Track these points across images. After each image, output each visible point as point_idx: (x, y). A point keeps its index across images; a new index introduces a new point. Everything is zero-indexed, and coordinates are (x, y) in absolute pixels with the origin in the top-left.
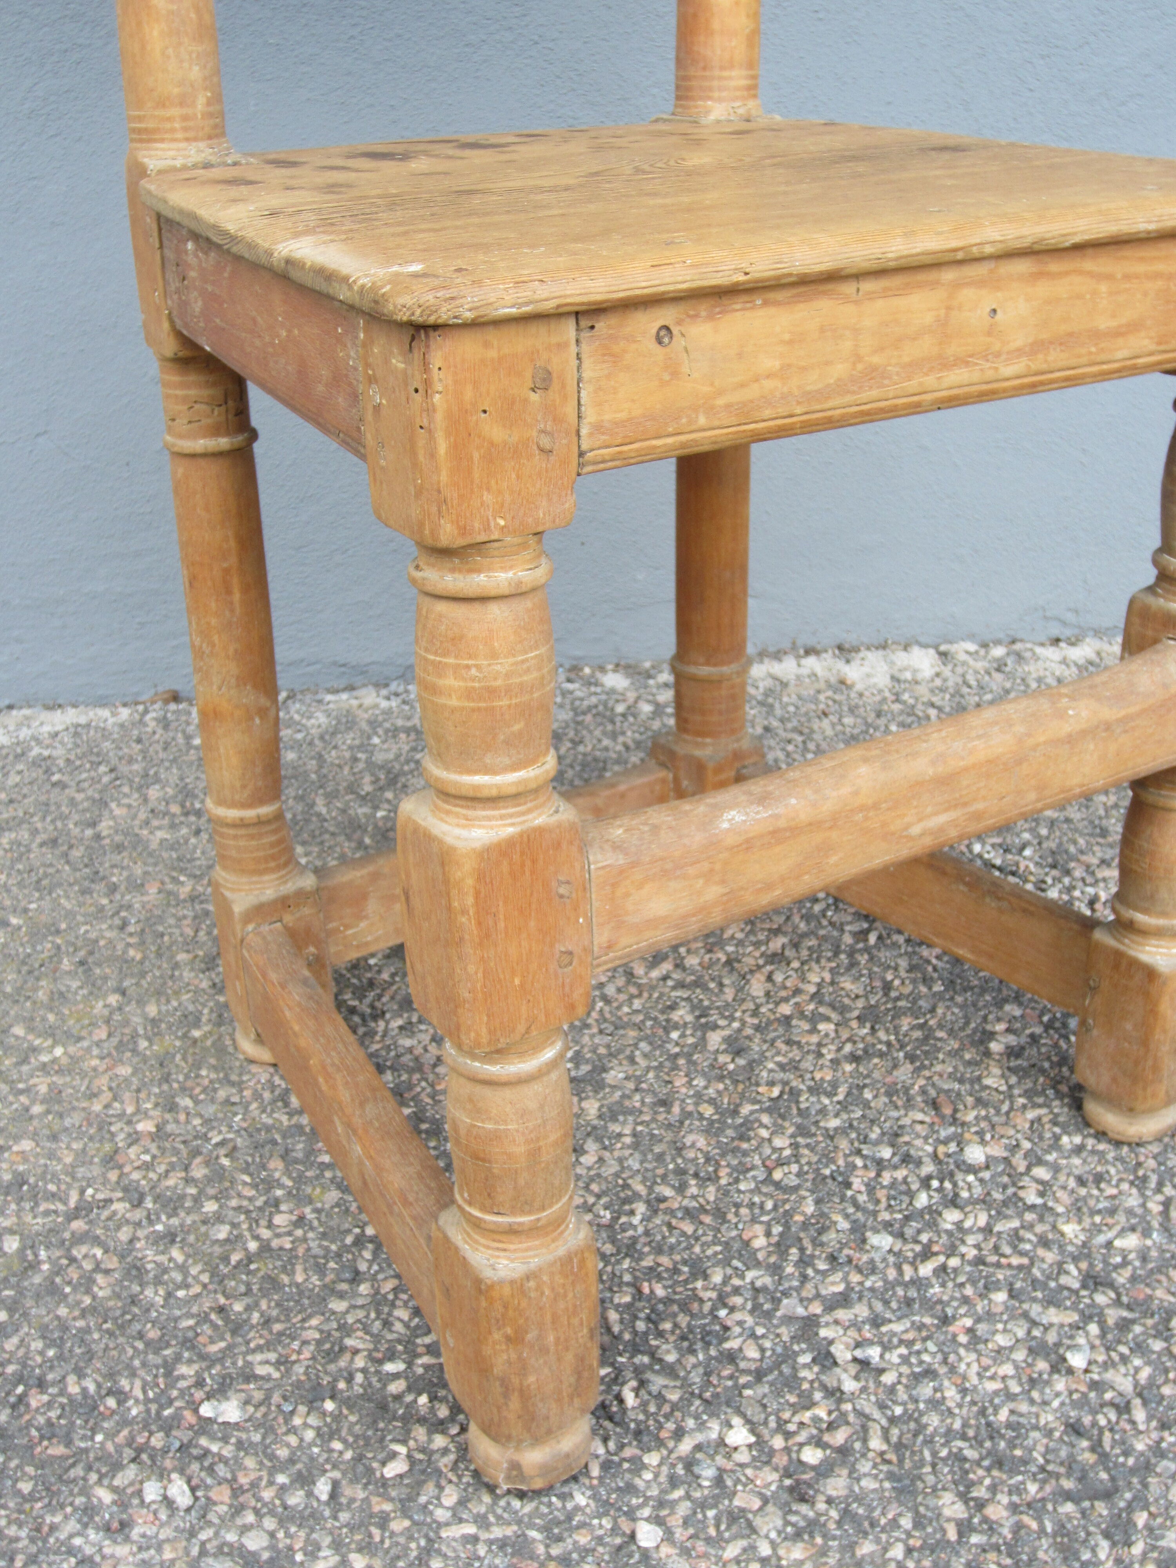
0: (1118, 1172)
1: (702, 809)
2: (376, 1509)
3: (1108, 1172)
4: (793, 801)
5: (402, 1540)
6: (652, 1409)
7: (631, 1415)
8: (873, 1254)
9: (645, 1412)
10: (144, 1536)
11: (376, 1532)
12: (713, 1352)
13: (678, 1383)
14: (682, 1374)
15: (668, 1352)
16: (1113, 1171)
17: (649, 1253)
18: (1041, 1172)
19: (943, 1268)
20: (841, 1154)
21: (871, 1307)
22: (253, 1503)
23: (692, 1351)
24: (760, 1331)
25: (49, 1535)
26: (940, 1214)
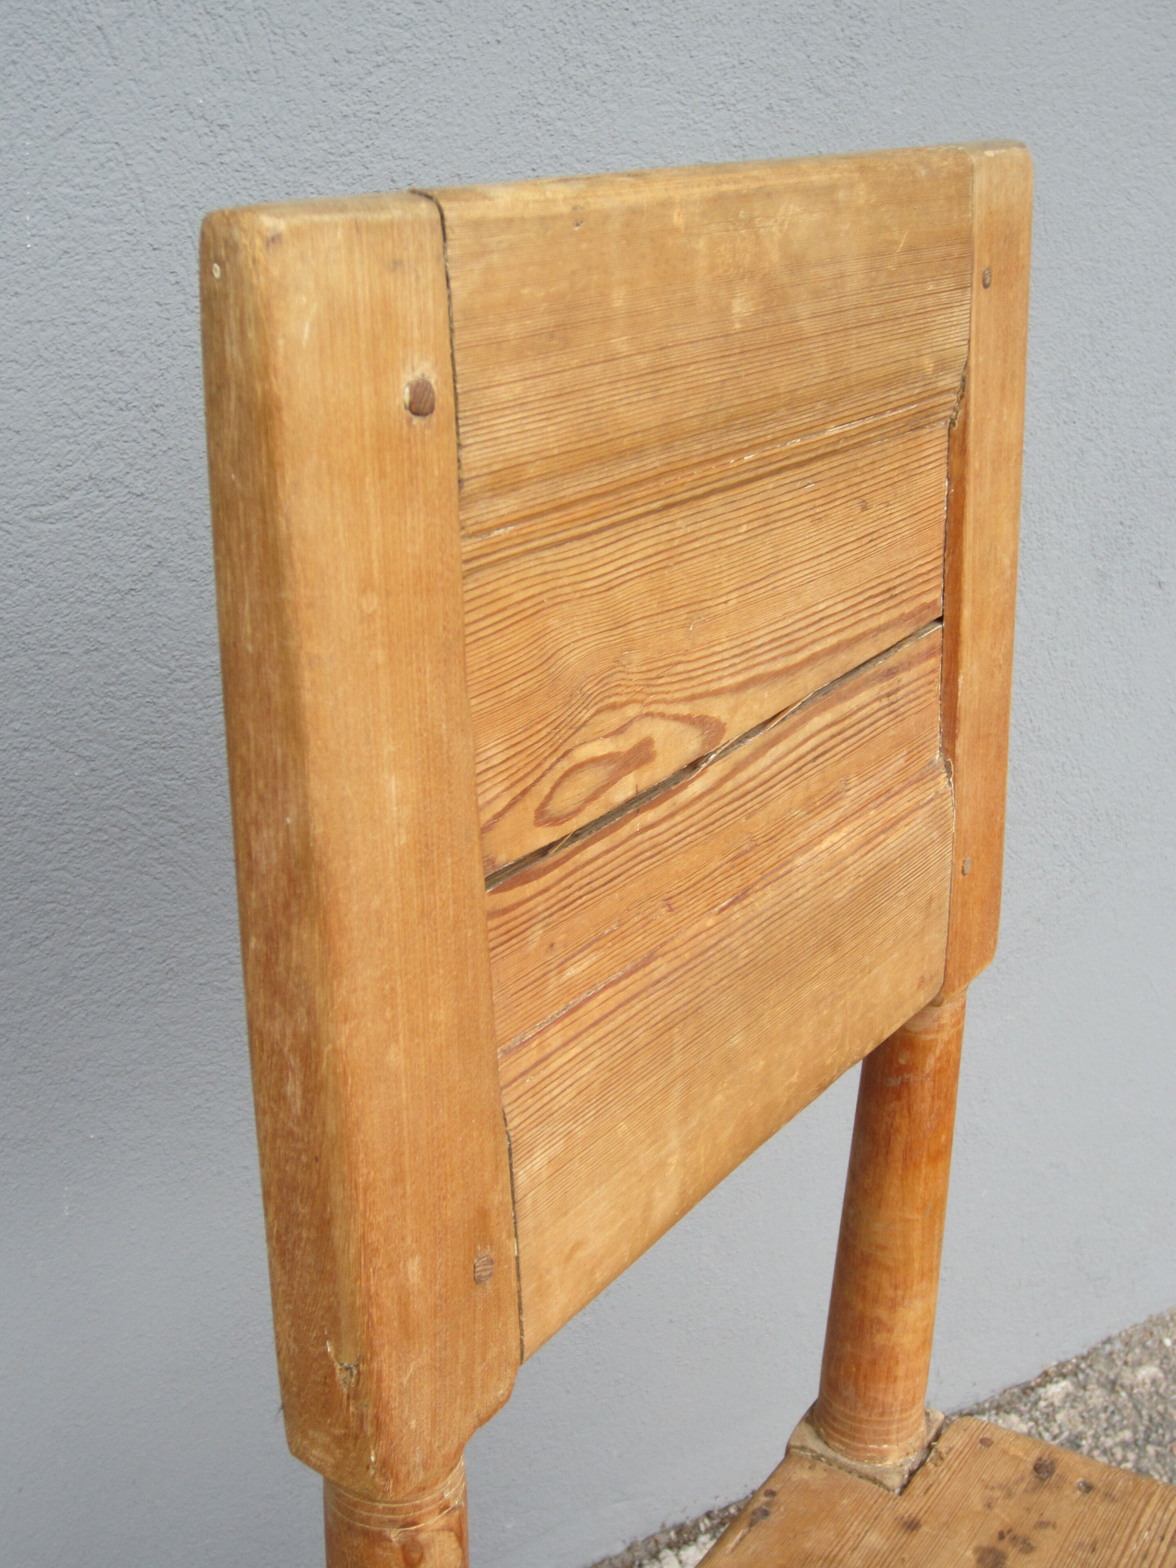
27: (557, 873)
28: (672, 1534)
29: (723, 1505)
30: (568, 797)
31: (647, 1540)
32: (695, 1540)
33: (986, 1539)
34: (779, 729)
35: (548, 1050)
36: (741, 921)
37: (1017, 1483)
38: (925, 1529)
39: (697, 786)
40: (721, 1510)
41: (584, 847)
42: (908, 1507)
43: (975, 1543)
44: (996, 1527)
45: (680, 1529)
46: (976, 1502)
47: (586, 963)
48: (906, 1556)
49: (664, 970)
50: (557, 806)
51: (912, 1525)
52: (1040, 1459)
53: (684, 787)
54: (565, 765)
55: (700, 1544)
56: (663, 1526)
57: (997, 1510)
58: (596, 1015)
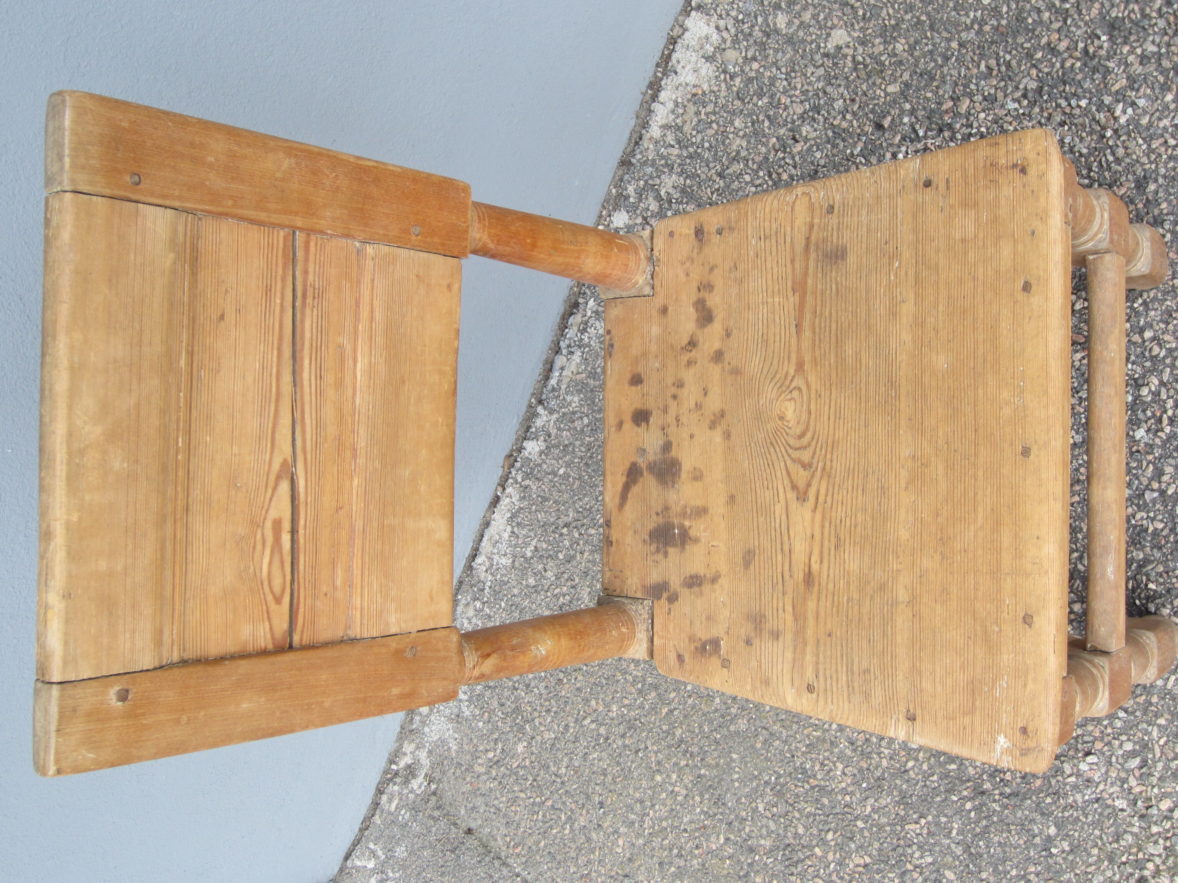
0: (1171, 301)
1: (1101, 582)
2: (1142, 702)
3: (1168, 306)
4: (1112, 537)
5: (1162, 703)
6: (1162, 580)
7: (1159, 589)
8: (1143, 441)
9: (1161, 584)
10: (1099, 777)
11: (1153, 708)
12: (1149, 539)
13: (1156, 563)
14: (1152, 558)
15: (1138, 555)
16: (1169, 303)
17: (1080, 523)
18: (1148, 334)
19: (1169, 418)
20: (1078, 407)
21: (1171, 465)
22: (1110, 738)
23: (1145, 546)
24: (1152, 514)
25: (1077, 804)
26: (1140, 396)
27: (302, 590)
28: (650, 92)
29: (660, 55)
30: (277, 583)
31: (641, 105)
32: (661, 86)
33: (694, 298)
34: (299, 411)
35: (359, 606)
36: (364, 461)
37: (692, 251)
38: (670, 308)
39: (301, 483)
40: (661, 58)
41: (298, 572)
42: (658, 302)
43: (691, 302)
44: (695, 285)
45: (651, 86)
46: (682, 277)
47: (339, 572)
48: (670, 330)
49: (361, 524)
50: (277, 589)
51: (664, 310)
52: (696, 228)
53: (299, 493)
54: (266, 583)
55: (664, 87)
56: (642, 93)
57: (691, 275)
58: (359, 573)
